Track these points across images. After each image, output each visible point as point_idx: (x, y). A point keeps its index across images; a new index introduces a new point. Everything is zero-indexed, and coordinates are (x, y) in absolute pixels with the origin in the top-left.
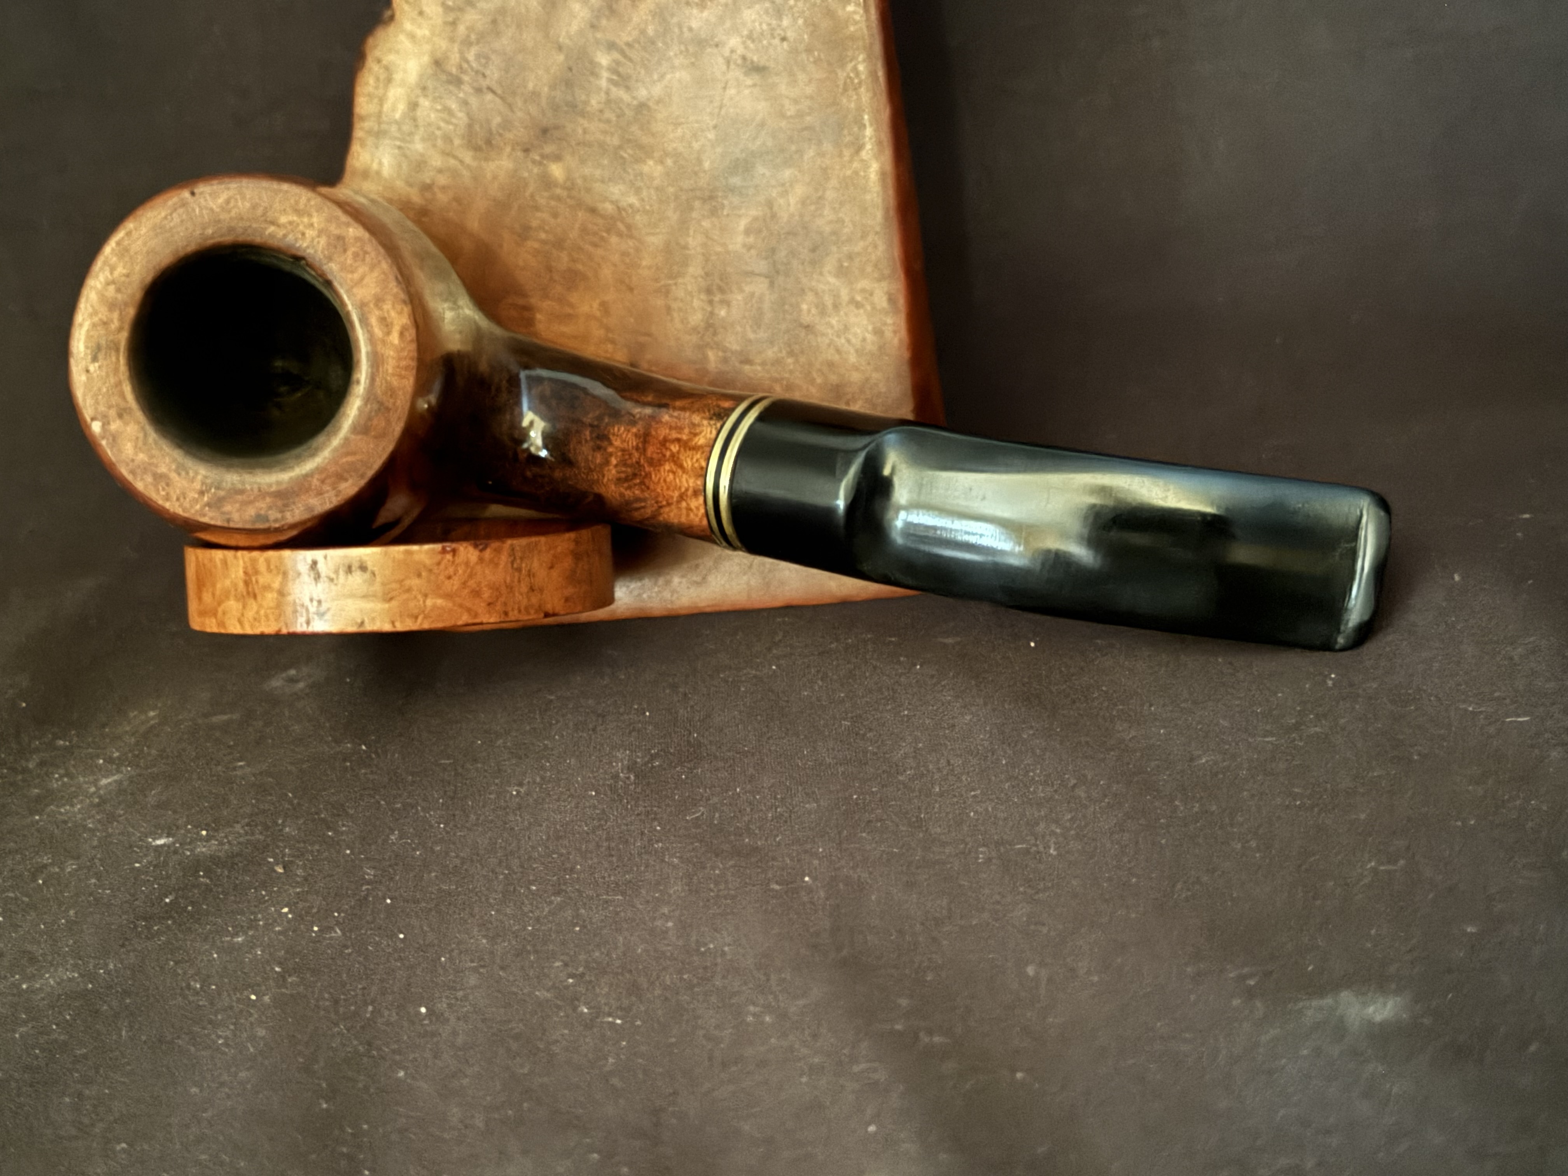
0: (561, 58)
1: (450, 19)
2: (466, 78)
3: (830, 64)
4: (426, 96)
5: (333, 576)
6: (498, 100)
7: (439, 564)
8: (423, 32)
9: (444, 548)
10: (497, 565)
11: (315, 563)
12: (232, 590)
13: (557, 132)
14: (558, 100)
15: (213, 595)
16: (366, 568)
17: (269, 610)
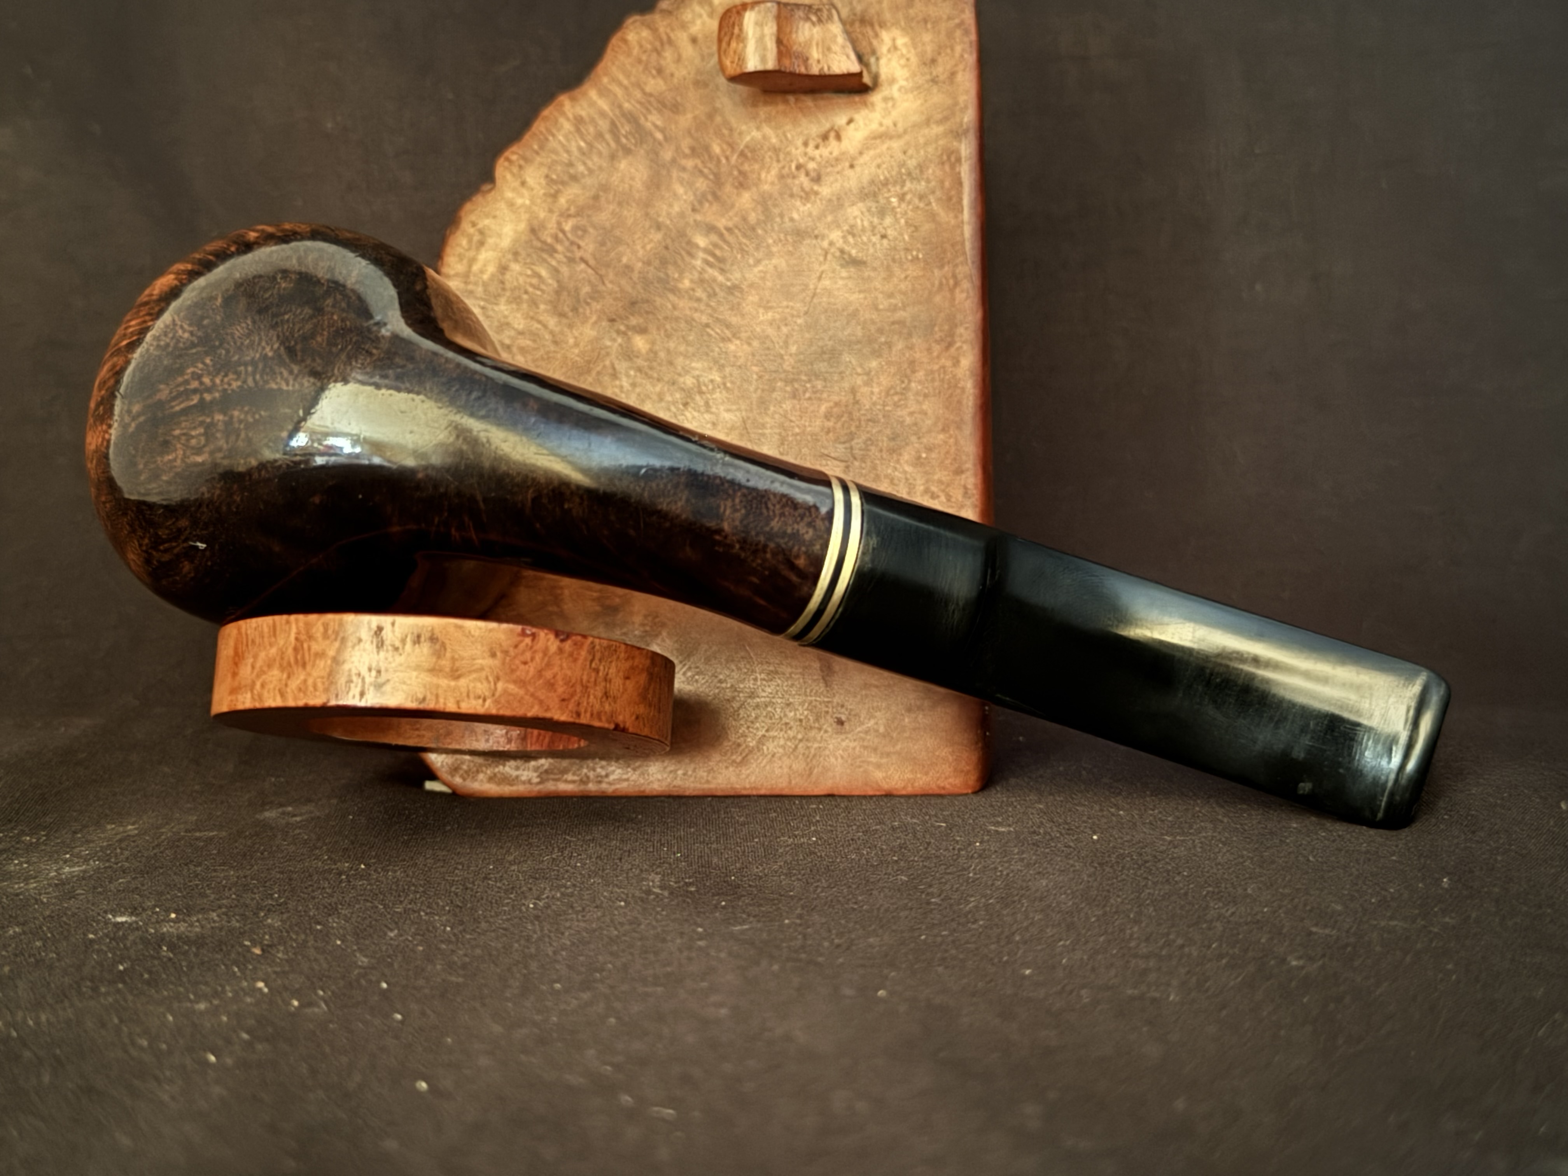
0: (658, 236)
1: (552, 191)
2: (559, 248)
3: (926, 263)
4: (516, 260)
5: (398, 644)
6: (590, 271)
7: (516, 646)
8: (523, 200)
9: (523, 630)
10: (575, 660)
11: (380, 629)
12: (278, 658)
13: (645, 306)
14: (650, 276)
15: (253, 667)
16: (437, 639)
17: (319, 680)
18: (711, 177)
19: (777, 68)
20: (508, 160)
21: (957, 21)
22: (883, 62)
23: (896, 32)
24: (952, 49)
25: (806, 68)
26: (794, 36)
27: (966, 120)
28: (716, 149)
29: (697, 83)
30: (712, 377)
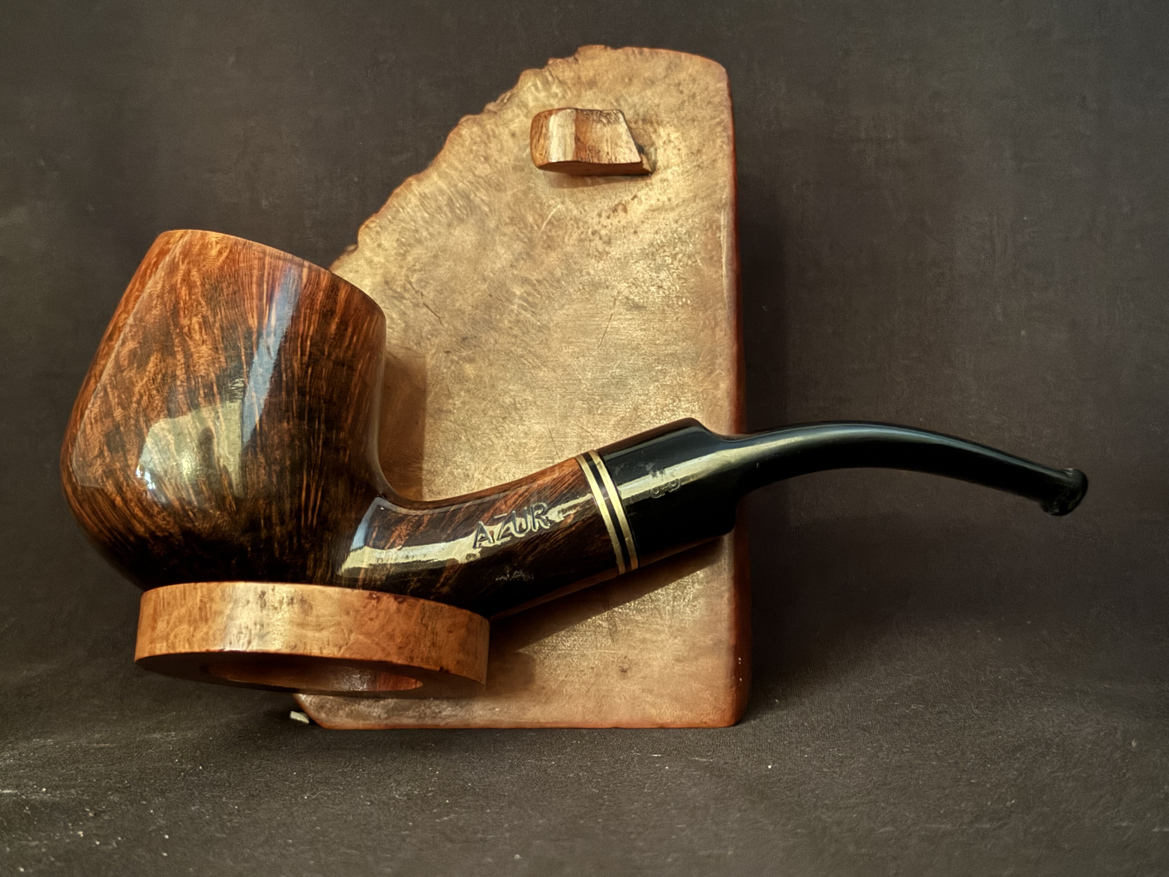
0: (484, 287)
1: (402, 252)
2: (407, 295)
3: (694, 309)
5: (277, 605)
6: (430, 313)
7: (365, 607)
8: (379, 259)
9: (371, 595)
10: (410, 617)
11: (263, 593)
12: (187, 615)
13: (474, 342)
14: (477, 317)
15: (168, 623)
16: (306, 601)
17: (218, 632)
18: (526, 240)
19: (575, 159)
20: (367, 227)
21: (718, 120)
22: (660, 151)
23: (670, 129)
24: (714, 141)
25: (599, 160)
26: (588, 134)
27: (724, 197)
28: (530, 219)
29: (515, 168)
30: (525, 397)
